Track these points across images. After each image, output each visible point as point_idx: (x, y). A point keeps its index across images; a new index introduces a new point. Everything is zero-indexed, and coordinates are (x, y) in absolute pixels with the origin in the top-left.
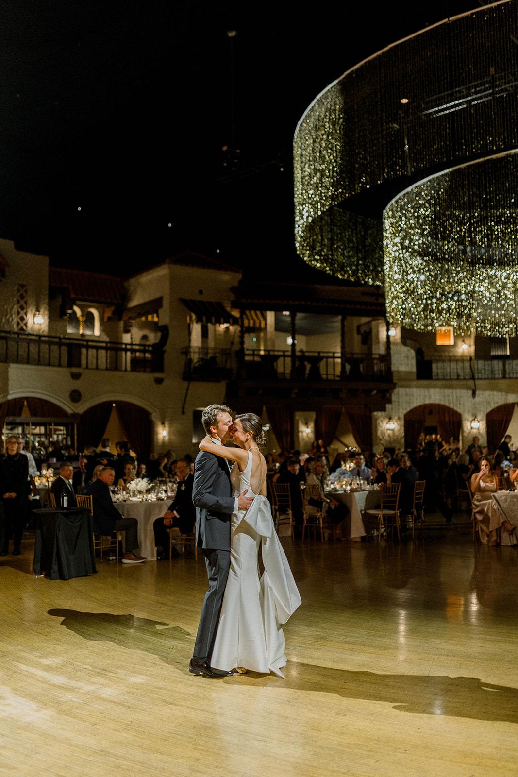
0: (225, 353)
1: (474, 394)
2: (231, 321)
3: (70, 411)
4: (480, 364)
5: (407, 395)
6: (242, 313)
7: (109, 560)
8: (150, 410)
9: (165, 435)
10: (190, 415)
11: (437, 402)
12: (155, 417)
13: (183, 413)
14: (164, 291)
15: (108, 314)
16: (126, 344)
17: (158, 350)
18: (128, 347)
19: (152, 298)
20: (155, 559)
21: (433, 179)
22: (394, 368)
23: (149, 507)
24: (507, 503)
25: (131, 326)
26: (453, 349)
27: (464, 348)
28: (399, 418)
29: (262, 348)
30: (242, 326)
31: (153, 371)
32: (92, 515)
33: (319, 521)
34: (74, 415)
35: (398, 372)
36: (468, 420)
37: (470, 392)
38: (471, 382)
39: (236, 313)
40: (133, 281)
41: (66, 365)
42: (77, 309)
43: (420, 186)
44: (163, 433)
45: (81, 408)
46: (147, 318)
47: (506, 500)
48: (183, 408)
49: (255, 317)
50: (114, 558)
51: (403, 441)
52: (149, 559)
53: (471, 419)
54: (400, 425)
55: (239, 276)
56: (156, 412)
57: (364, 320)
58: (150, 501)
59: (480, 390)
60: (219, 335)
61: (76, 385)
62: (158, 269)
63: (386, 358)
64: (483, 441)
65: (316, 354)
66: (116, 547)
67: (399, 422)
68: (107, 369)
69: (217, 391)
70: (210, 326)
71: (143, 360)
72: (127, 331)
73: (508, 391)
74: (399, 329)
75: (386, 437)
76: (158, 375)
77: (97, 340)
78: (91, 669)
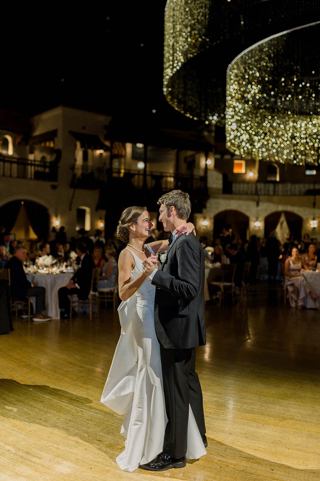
0: (100, 170)
1: (258, 204)
2: (105, 148)
4: (261, 186)
5: (215, 203)
6: (112, 143)
7: (23, 318)
8: (47, 207)
9: (58, 224)
10: (74, 213)
11: (234, 208)
12: (51, 211)
13: (70, 209)
14: (59, 125)
15: (18, 140)
16: (31, 161)
17: (54, 165)
18: (33, 163)
19: (50, 130)
20: (59, 318)
22: (209, 186)
24: (312, 279)
25: (35, 149)
26: (244, 176)
27: (251, 175)
28: (210, 218)
29: (123, 168)
30: (112, 152)
31: (50, 181)
32: (10, 284)
35: (211, 188)
37: (255, 203)
38: (256, 197)
39: (107, 144)
40: (36, 118)
43: (262, 44)
44: (56, 223)
46: (45, 144)
47: (311, 277)
48: (70, 206)
49: (119, 147)
50: (26, 316)
51: (212, 233)
52: (54, 318)
53: (254, 220)
54: (211, 223)
55: (110, 119)
56: (51, 208)
57: (190, 153)
58: (54, 273)
59: (262, 201)
60: (96, 158)
62: (55, 110)
63: (204, 179)
64: (261, 234)
65: (160, 174)
66: (28, 309)
67: (210, 221)
68: (18, 177)
69: (93, 196)
70: (90, 151)
71: (44, 173)
72: (32, 152)
73: (279, 203)
74: (213, 160)
75: (202, 230)
76: (53, 183)
77: (11, 157)
78: (14, 452)
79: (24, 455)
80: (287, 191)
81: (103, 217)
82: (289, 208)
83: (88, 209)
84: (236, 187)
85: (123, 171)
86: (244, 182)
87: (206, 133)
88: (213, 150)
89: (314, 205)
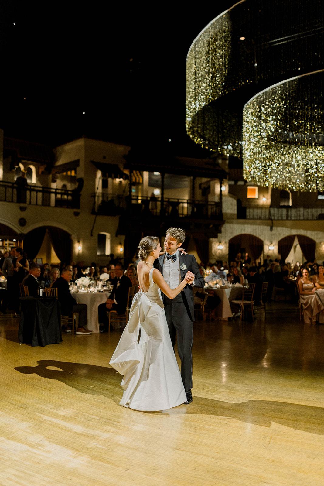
0: (119, 197)
1: (271, 229)
2: (124, 176)
3: (18, 232)
4: (274, 211)
5: (230, 228)
6: (131, 172)
7: (67, 332)
8: (70, 233)
9: (80, 249)
10: (96, 237)
11: (249, 233)
12: (74, 237)
13: (92, 235)
14: (81, 156)
15: (42, 169)
16: (53, 189)
17: (76, 193)
18: (54, 191)
19: (72, 159)
21: (286, 83)
22: (224, 211)
23: (94, 297)
25: (57, 178)
26: (257, 201)
27: (264, 200)
28: (225, 243)
29: (140, 195)
30: (130, 180)
31: (73, 208)
33: (202, 308)
34: (21, 234)
35: (226, 214)
36: (267, 245)
37: (269, 228)
38: (270, 221)
39: (127, 172)
40: (59, 149)
41: (16, 201)
42: (21, 166)
43: (275, 88)
44: (78, 248)
45: (26, 230)
46: (67, 173)
48: (92, 232)
49: (136, 175)
51: (227, 257)
52: (94, 331)
53: (269, 244)
54: (226, 247)
55: (129, 148)
56: (74, 234)
57: (204, 180)
58: (93, 292)
59: (275, 226)
60: (116, 186)
61: (23, 215)
62: (77, 141)
63: (219, 205)
65: (176, 201)
67: (225, 245)
68: (43, 205)
69: (113, 222)
70: (110, 180)
71: (67, 200)
72: (54, 181)
73: (293, 227)
74: (227, 186)
75: (217, 254)
76: (76, 210)
77: (35, 186)
78: (98, 419)
79: (107, 421)
80: (300, 216)
81: (123, 242)
82: (302, 232)
83: (108, 235)
84: (249, 212)
85: (140, 198)
86: (258, 207)
87: (220, 161)
88: (228, 177)
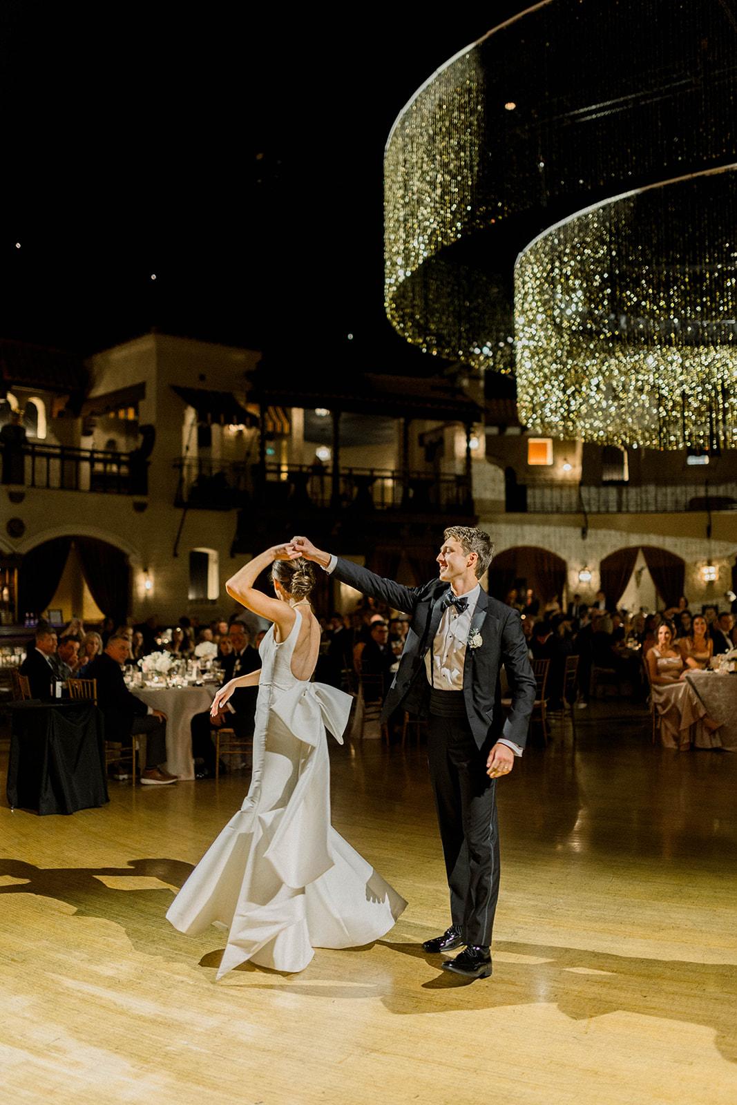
0: (237, 467)
1: (584, 534)
2: (248, 420)
3: (6, 551)
4: (589, 493)
6: (263, 410)
7: (119, 780)
8: (126, 550)
9: (148, 587)
10: (185, 561)
11: (533, 544)
12: (134, 560)
13: (175, 555)
14: (149, 374)
15: (59, 406)
16: (85, 451)
17: (138, 460)
18: (90, 455)
19: (129, 383)
20: (192, 777)
21: (609, 204)
22: (476, 495)
23: (181, 698)
24: (708, 688)
25: (94, 426)
26: (551, 470)
27: (566, 470)
29: (284, 461)
30: (263, 428)
34: (14, 556)
35: (481, 501)
36: (575, 570)
37: (579, 531)
38: (580, 517)
39: (253, 410)
40: (98, 359)
41: (1, 481)
42: (12, 399)
43: (586, 216)
44: (145, 585)
45: (25, 546)
46: (117, 414)
47: (706, 684)
48: (175, 548)
49: (274, 417)
50: (128, 776)
53: (579, 569)
55: (258, 356)
56: (135, 553)
57: (431, 425)
58: (179, 687)
59: (593, 527)
60: (229, 441)
61: (17, 511)
62: (139, 341)
63: (465, 480)
65: (368, 473)
66: (131, 760)
68: (63, 487)
69: (226, 523)
70: (215, 428)
71: (117, 476)
72: (88, 433)
73: (631, 530)
74: (483, 439)
76: (138, 499)
77: (44, 444)
80: (647, 504)
82: (654, 541)
83: (213, 554)
84: (534, 497)
85: (284, 468)
86: (552, 485)
87: (465, 382)
88: (483, 417)
89: (709, 533)
